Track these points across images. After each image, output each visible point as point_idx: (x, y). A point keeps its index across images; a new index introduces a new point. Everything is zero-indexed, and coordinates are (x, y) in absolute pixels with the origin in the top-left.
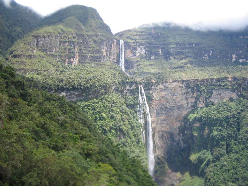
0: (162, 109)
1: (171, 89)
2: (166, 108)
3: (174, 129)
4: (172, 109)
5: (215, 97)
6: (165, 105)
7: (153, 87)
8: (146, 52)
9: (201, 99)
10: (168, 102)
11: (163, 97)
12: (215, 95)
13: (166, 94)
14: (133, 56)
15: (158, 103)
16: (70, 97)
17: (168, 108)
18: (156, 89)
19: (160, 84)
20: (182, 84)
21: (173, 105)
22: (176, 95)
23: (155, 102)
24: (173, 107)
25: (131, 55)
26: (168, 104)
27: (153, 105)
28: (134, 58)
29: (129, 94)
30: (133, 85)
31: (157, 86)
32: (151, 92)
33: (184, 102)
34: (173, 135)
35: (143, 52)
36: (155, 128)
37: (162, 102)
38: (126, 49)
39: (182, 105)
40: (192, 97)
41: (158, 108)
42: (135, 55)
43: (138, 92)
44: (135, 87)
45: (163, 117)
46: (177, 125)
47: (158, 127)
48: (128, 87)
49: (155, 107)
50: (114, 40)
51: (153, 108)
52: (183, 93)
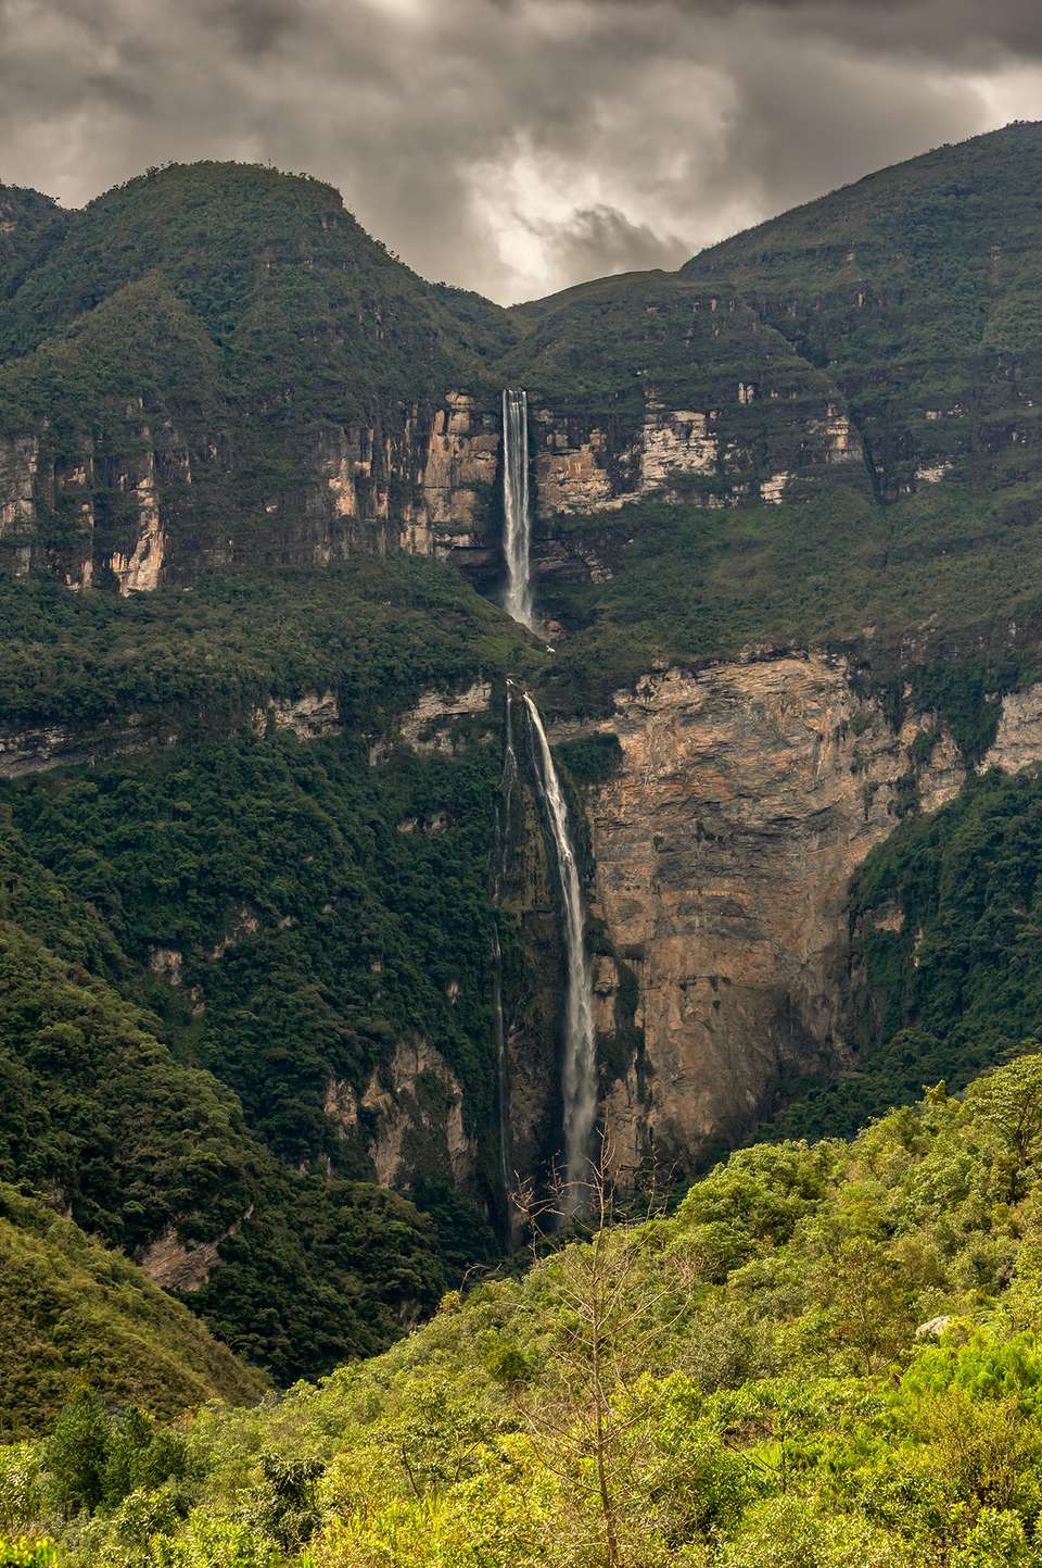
0: (708, 836)
1: (760, 707)
2: (739, 829)
3: (803, 966)
4: (776, 831)
5: (1014, 737)
6: (727, 808)
7: (621, 701)
8: (720, 455)
9: (942, 757)
10: (745, 792)
11: (704, 759)
12: (1017, 728)
13: (721, 737)
14: (612, 495)
15: (667, 798)
16: (25, 758)
17: (748, 831)
19: (675, 675)
20: (830, 666)
21: (782, 810)
22: (793, 740)
24: (782, 820)
25: (598, 484)
26: (746, 804)
27: (623, 810)
28: (618, 504)
29: (446, 747)
30: (464, 691)
31: (647, 693)
32: (606, 727)
33: (849, 786)
34: (792, 1004)
35: (699, 458)
36: (637, 954)
37: (700, 789)
38: (556, 451)
39: (836, 803)
40: (891, 751)
41: (671, 828)
42: (629, 486)
43: (499, 730)
44: (483, 705)
45: (723, 889)
46: (816, 935)
47: (679, 953)
48: (430, 706)
49: (646, 822)
50: (452, 397)
51: (628, 832)
52: (837, 728)
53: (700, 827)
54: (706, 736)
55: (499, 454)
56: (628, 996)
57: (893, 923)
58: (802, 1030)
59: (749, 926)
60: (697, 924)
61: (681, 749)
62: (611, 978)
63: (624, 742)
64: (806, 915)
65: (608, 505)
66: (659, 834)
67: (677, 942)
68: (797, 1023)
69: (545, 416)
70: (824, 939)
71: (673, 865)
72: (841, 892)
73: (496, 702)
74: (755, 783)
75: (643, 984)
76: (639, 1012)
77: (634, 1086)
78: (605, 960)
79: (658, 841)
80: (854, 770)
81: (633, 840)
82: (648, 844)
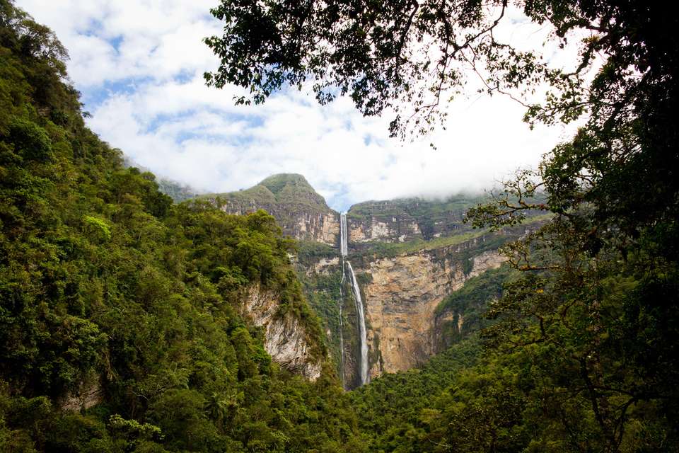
0: (395, 302)
1: (408, 268)
2: (403, 299)
3: (422, 335)
4: (413, 300)
5: (478, 268)
8: (389, 232)
9: (458, 276)
11: (393, 281)
12: (479, 265)
13: (398, 276)
14: (366, 239)
15: (385, 290)
17: (406, 300)
18: (378, 268)
19: (385, 259)
20: (425, 257)
21: (414, 294)
22: (417, 276)
23: (377, 289)
24: (414, 297)
25: (362, 236)
26: (404, 293)
27: (373, 293)
28: (367, 241)
29: (327, 274)
30: (332, 259)
31: (379, 263)
32: (368, 271)
33: (432, 286)
34: (420, 346)
35: (385, 232)
36: (378, 330)
37: (393, 289)
38: (353, 229)
39: (429, 291)
40: (443, 276)
41: (386, 298)
42: (369, 237)
43: (341, 269)
44: (337, 263)
45: (400, 315)
46: (425, 327)
47: (389, 332)
48: (323, 262)
49: (379, 296)
50: (329, 214)
51: (375, 298)
53: (393, 299)
54: (394, 275)
55: (340, 227)
56: (376, 341)
57: (450, 318)
58: (423, 353)
60: (393, 325)
61: (388, 278)
62: (372, 336)
63: (373, 275)
64: (422, 322)
65: (365, 241)
66: (383, 300)
67: (389, 329)
68: (421, 351)
69: (350, 221)
70: (427, 328)
71: (387, 309)
72: (431, 314)
73: (340, 263)
74: (407, 287)
75: (380, 338)
76: (380, 346)
77: (379, 366)
78: (370, 330)
79: (383, 302)
80: (433, 282)
81: (376, 301)
82: (380, 302)
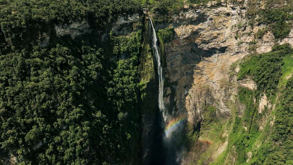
0: (194, 52)
1: (211, 19)
2: (202, 50)
4: (211, 51)
6: (200, 45)
9: (267, 37)
10: (205, 41)
11: (195, 33)
18: (181, 19)
21: (214, 46)
22: (219, 28)
24: (213, 49)
27: (174, 48)
30: (131, 16)
33: (234, 42)
34: (210, 90)
36: (176, 83)
39: (229, 46)
41: (185, 50)
45: (196, 63)
47: (185, 80)
49: (179, 50)
51: (175, 53)
52: (233, 26)
53: (192, 49)
54: (196, 27)
58: (212, 96)
59: (201, 72)
60: (189, 72)
61: (190, 30)
62: (169, 91)
63: (176, 30)
64: (216, 71)
66: (182, 52)
67: (184, 77)
68: (211, 95)
71: (185, 59)
73: (140, 19)
74: (207, 39)
75: (177, 90)
76: (175, 98)
78: (168, 88)
79: (182, 54)
80: (236, 38)
81: (176, 55)
82: (179, 55)
